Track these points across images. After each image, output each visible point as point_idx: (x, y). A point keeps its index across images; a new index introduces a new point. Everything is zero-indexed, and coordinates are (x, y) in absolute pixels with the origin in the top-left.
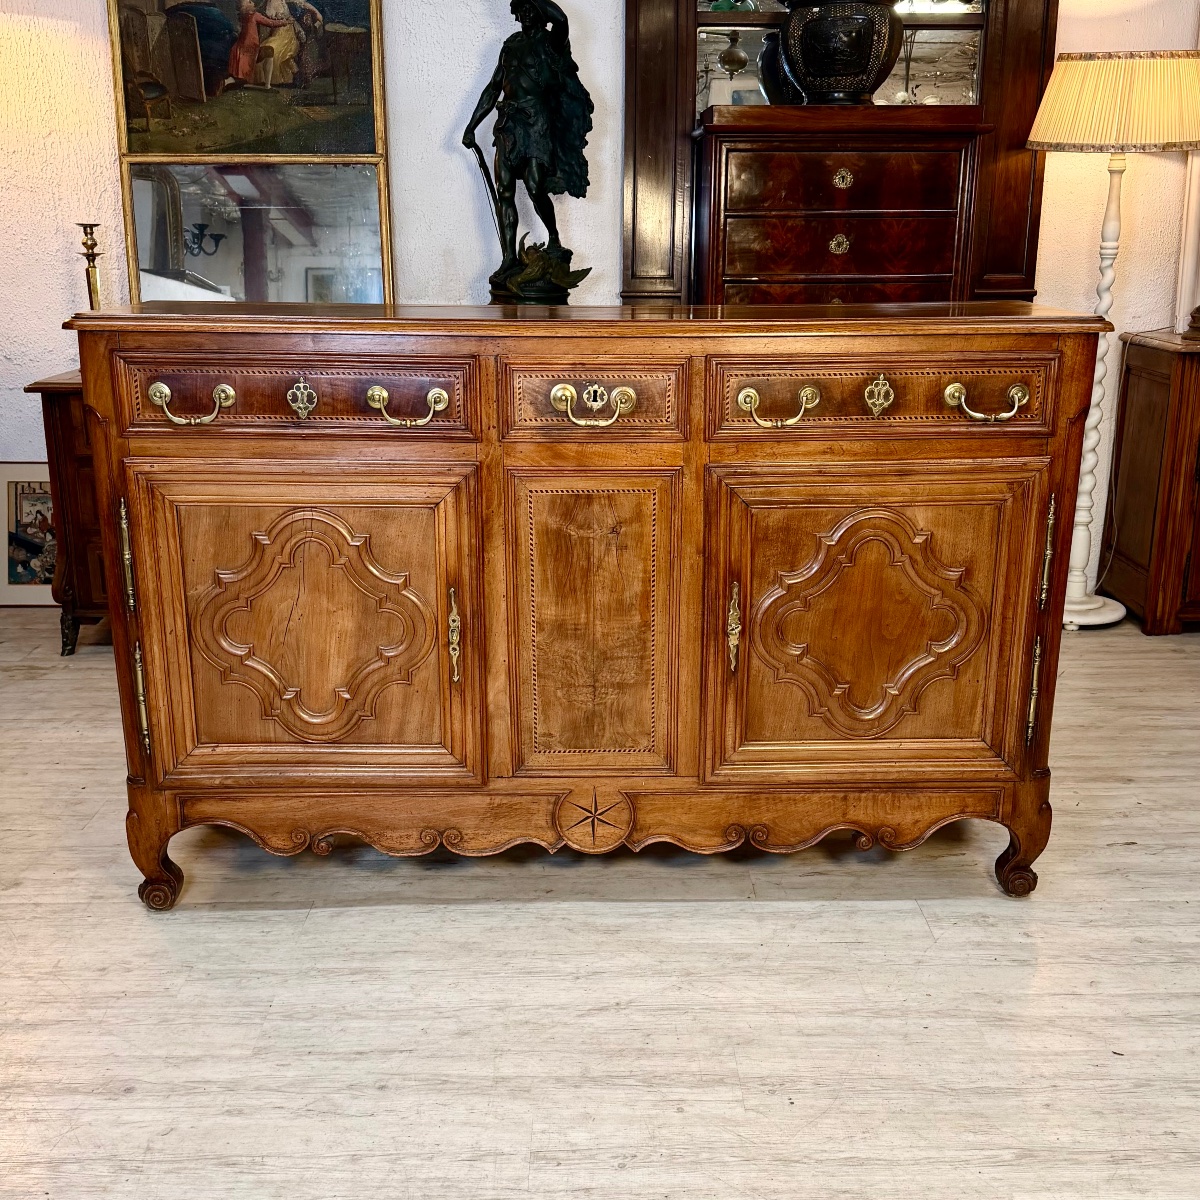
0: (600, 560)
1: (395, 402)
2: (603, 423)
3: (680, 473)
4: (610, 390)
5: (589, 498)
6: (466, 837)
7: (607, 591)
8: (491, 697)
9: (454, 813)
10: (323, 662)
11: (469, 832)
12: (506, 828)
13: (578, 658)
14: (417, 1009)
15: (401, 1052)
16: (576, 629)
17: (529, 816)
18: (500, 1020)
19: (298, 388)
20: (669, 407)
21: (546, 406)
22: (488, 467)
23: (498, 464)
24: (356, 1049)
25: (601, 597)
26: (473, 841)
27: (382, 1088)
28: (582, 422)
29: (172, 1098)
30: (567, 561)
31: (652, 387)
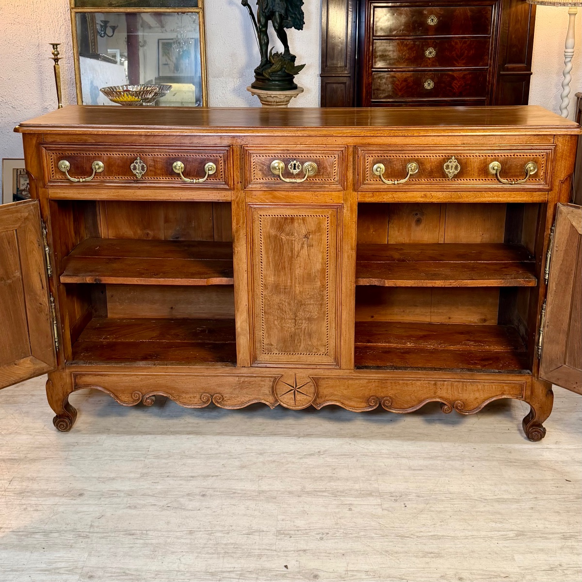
0: (298, 253)
1: (188, 169)
2: (299, 181)
3: (341, 207)
4: (302, 163)
5: (292, 219)
6: (225, 399)
7: (302, 268)
8: (239, 324)
11: (227, 396)
12: (247, 394)
13: (286, 304)
14: (220, 453)
15: (213, 476)
16: (285, 289)
18: (261, 460)
19: (137, 163)
20: (335, 173)
21: (268, 171)
22: (237, 203)
23: (243, 202)
24: (190, 474)
25: (298, 272)
26: (229, 401)
27: (204, 495)
28: (288, 180)
29: (102, 499)
30: (280, 253)
31: (325, 161)
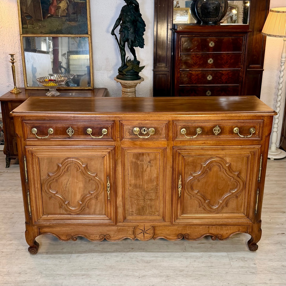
0: (146, 170)
1: (94, 132)
2: (146, 137)
3: (166, 148)
4: (148, 129)
5: (143, 154)
6: (111, 237)
7: (147, 176)
8: (118, 203)
9: (108, 231)
10: (75, 194)
11: (112, 235)
12: (122, 234)
13: (140, 193)
16: (139, 186)
17: (127, 232)
19: (69, 129)
20: (163, 133)
21: (132, 132)
22: (117, 147)
23: (120, 146)
25: (146, 178)
26: (113, 238)
28: (141, 137)
30: (137, 170)
31: (159, 128)
